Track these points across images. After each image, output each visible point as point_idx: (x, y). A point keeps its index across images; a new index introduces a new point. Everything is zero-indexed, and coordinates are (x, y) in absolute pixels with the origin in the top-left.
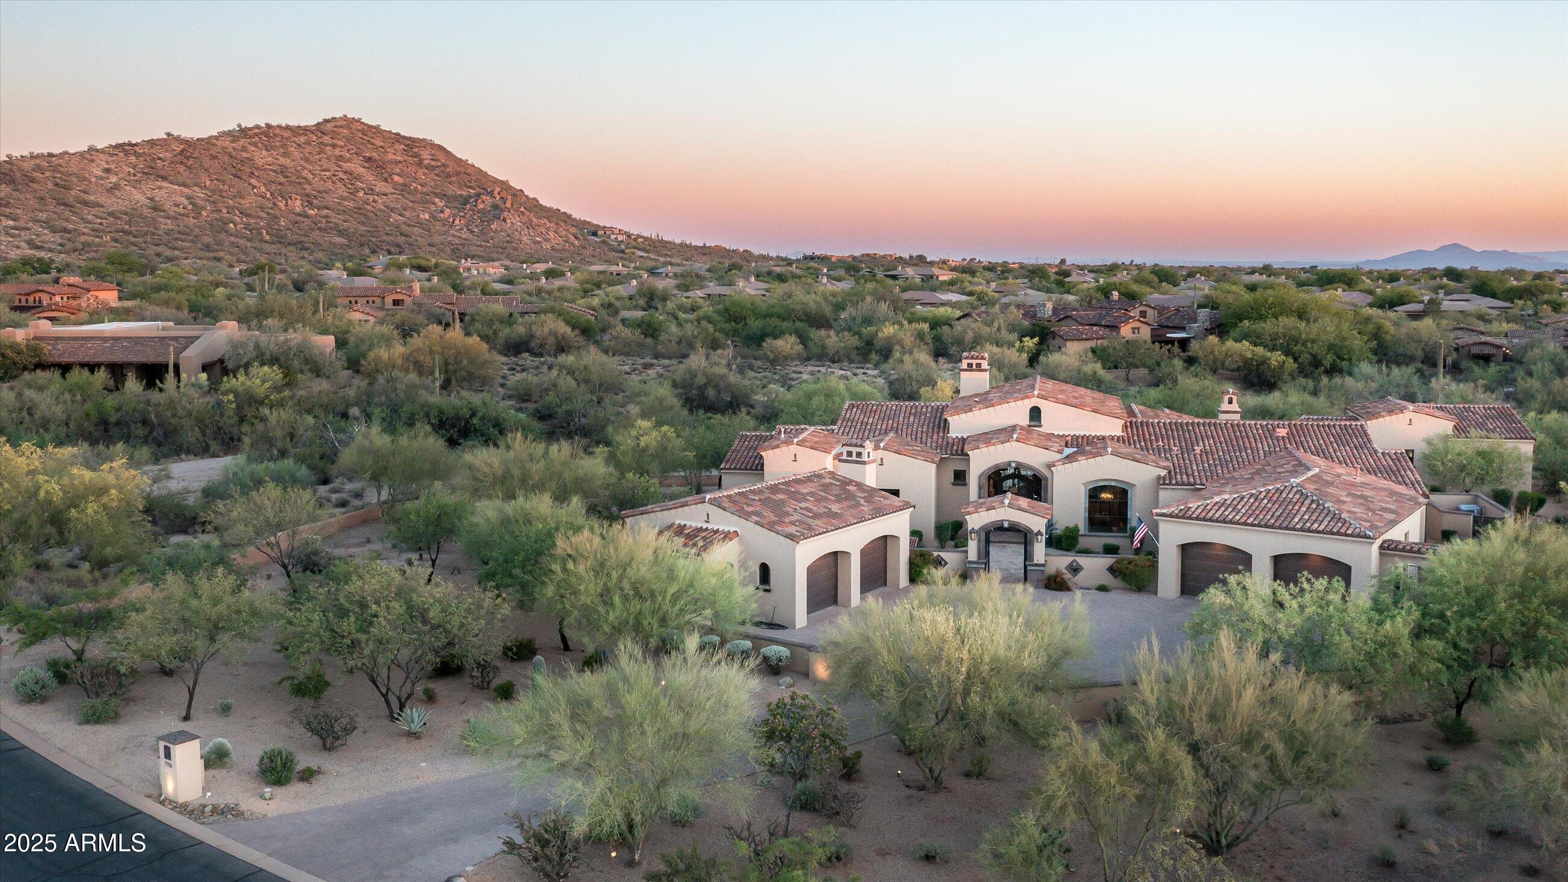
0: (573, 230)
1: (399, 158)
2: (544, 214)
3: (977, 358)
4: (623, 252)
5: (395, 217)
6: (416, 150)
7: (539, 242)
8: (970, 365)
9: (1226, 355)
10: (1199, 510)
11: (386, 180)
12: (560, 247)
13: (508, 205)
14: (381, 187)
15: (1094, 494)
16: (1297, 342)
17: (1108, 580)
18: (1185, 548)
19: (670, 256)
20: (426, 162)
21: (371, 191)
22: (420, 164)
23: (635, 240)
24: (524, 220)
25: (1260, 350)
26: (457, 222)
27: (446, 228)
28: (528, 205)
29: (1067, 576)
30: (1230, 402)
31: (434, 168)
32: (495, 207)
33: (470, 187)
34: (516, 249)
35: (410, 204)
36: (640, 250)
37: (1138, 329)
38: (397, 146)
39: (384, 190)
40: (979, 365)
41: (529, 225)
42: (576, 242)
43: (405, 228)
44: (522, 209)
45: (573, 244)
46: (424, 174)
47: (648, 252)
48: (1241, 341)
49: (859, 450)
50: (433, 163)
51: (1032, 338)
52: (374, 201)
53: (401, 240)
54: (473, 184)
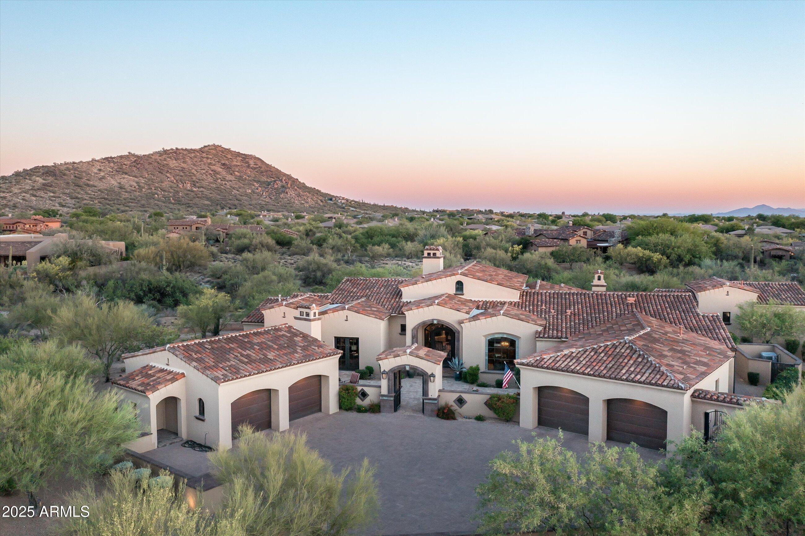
0: (321, 198)
1: (239, 164)
2: (307, 190)
3: (434, 250)
4: (344, 208)
5: (235, 191)
6: (247, 160)
7: (303, 204)
8: (429, 254)
9: (628, 254)
10: (550, 361)
11: (231, 174)
12: (313, 206)
13: (289, 186)
14: (229, 177)
15: (492, 343)
16: (669, 248)
17: (486, 412)
18: (541, 390)
19: (367, 210)
20: (251, 166)
21: (224, 179)
22: (248, 166)
23: (350, 202)
24: (296, 193)
25: (647, 252)
26: (264, 194)
27: (258, 197)
28: (299, 186)
29: (455, 407)
30: (599, 279)
31: (256, 168)
32: (283, 187)
33: (272, 178)
34: (291, 207)
35: (242, 186)
36: (352, 207)
37: (580, 240)
38: (238, 158)
39: (230, 179)
40: (434, 254)
41: (299, 195)
42: (321, 204)
43: (238, 197)
44: (296, 188)
45: (320, 205)
46: (250, 171)
47: (355, 208)
48: (636, 247)
49: (307, 310)
50: (255, 166)
51: (519, 245)
52: (225, 184)
53: (236, 202)
54: (274, 176)
